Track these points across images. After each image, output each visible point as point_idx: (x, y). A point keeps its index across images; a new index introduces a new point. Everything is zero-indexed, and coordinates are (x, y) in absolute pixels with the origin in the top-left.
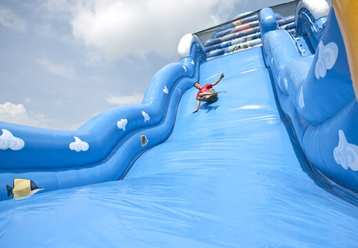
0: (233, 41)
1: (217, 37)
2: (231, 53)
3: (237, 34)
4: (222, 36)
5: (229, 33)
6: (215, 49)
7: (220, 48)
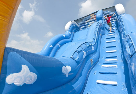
0: (90, 23)
1: (84, 21)
2: (89, 27)
3: (92, 20)
4: (86, 21)
5: (89, 19)
6: (83, 26)
7: (85, 25)
